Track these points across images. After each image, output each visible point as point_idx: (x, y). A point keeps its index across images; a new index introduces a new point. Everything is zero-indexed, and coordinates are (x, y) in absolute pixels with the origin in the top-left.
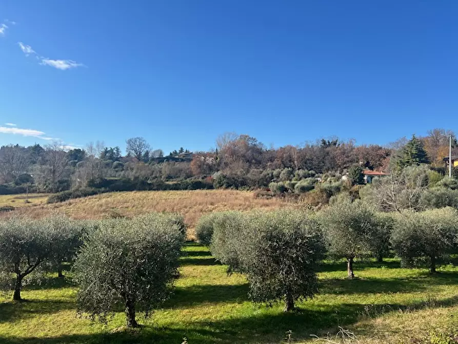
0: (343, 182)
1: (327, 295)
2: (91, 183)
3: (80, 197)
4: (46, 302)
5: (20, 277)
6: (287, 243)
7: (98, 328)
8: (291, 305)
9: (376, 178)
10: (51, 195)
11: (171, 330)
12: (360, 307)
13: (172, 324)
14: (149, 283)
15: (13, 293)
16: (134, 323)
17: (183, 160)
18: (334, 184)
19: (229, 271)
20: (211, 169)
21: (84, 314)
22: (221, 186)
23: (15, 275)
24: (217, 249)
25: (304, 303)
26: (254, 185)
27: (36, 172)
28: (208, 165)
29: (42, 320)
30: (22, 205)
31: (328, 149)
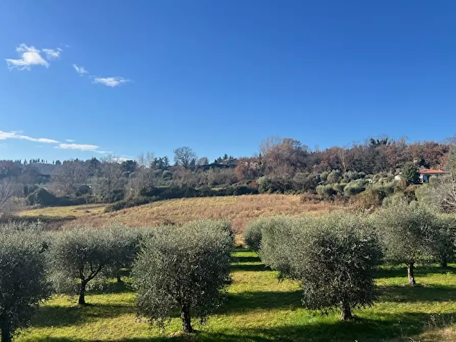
0: (397, 181)
1: (387, 303)
2: (143, 192)
3: (132, 206)
4: (107, 307)
5: (84, 283)
6: (341, 249)
7: (156, 333)
8: (348, 313)
9: (433, 176)
10: (108, 205)
11: (225, 336)
12: (426, 317)
13: (226, 330)
14: (203, 289)
15: (78, 297)
16: (189, 328)
17: (227, 167)
18: (386, 185)
19: (280, 277)
20: (256, 174)
21: (144, 319)
22: (266, 191)
23: (80, 281)
24: (266, 255)
25: (362, 311)
26: (301, 189)
27: (94, 183)
28: (252, 170)
29: (105, 323)
30: (83, 214)
31: (378, 148)
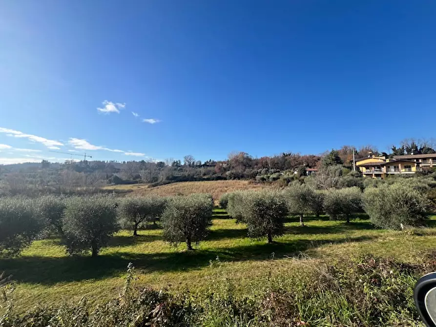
0: (295, 175)
1: (289, 235)
2: (168, 178)
3: (162, 185)
4: (149, 236)
5: (137, 224)
6: (267, 208)
7: (173, 250)
8: (270, 240)
9: (313, 172)
10: (149, 184)
11: (208, 252)
12: (309, 242)
13: (209, 248)
14: (198, 228)
15: (133, 231)
16: (190, 248)
17: (211, 166)
18: (291, 176)
19: (237, 222)
20: (225, 170)
21: (167, 242)
22: (231, 178)
23: (134, 223)
24: (230, 211)
25: (277, 239)
26: (248, 177)
27: (142, 173)
28: (224, 168)
29: (147, 245)
30: (136, 189)
31: (286, 158)
